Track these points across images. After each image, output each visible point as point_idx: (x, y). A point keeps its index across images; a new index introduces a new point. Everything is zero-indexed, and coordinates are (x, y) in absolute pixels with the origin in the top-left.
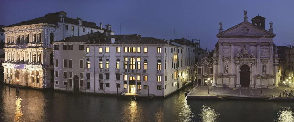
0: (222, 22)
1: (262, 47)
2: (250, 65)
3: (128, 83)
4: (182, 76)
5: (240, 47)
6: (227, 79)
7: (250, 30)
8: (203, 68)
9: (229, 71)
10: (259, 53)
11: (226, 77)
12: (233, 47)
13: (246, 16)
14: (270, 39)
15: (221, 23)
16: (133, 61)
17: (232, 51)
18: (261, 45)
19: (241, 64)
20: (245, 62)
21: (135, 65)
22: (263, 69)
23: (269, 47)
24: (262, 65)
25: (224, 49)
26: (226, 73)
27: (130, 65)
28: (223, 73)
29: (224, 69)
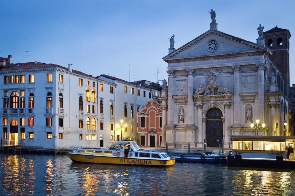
0: (173, 36)
1: (243, 74)
2: (221, 108)
3: (9, 129)
4: (112, 129)
5: (204, 76)
6: (183, 133)
7: (221, 45)
8: (148, 118)
9: (186, 119)
10: (238, 85)
11: (181, 130)
12: (190, 77)
13: (214, 21)
14: (258, 57)
15: (172, 38)
16: (15, 96)
17: (191, 85)
18: (241, 69)
19: (206, 108)
20: (212, 102)
21: (18, 102)
22: (246, 114)
23: (257, 72)
24: (244, 106)
25: (177, 83)
26: (181, 123)
27: (12, 102)
28: (176, 123)
29: (178, 116)
